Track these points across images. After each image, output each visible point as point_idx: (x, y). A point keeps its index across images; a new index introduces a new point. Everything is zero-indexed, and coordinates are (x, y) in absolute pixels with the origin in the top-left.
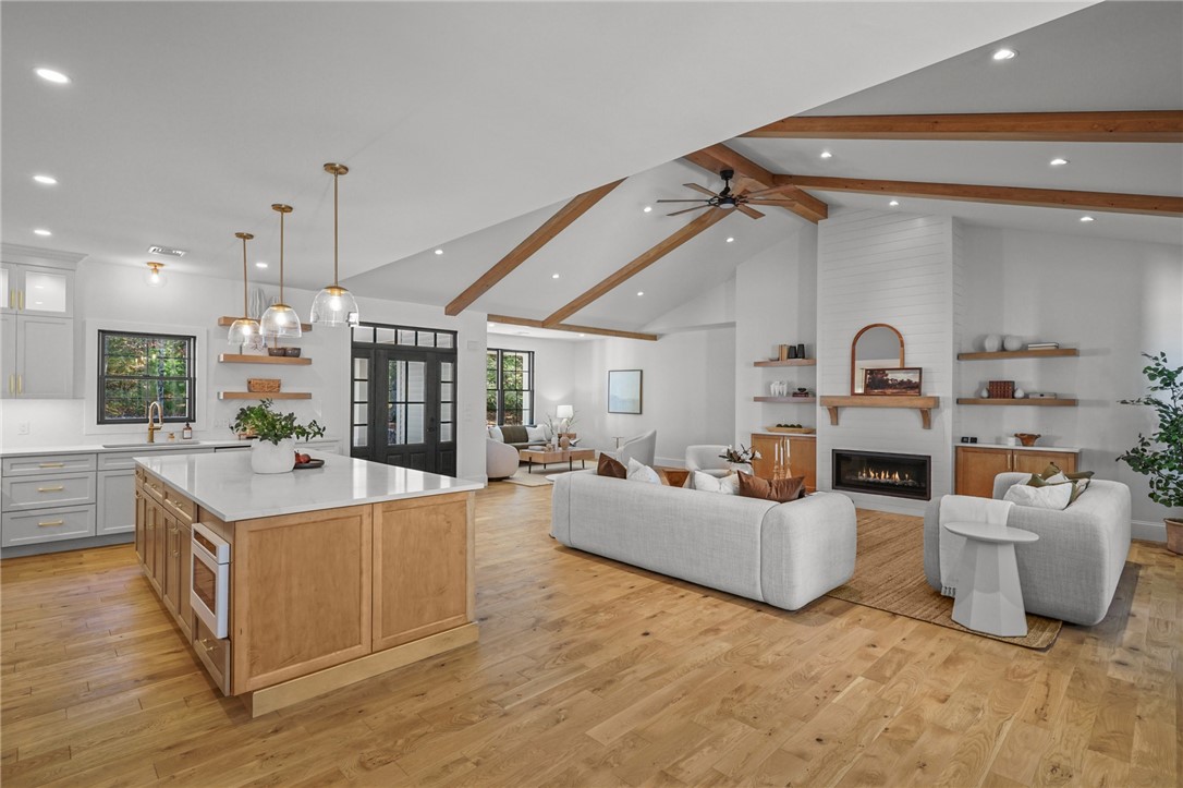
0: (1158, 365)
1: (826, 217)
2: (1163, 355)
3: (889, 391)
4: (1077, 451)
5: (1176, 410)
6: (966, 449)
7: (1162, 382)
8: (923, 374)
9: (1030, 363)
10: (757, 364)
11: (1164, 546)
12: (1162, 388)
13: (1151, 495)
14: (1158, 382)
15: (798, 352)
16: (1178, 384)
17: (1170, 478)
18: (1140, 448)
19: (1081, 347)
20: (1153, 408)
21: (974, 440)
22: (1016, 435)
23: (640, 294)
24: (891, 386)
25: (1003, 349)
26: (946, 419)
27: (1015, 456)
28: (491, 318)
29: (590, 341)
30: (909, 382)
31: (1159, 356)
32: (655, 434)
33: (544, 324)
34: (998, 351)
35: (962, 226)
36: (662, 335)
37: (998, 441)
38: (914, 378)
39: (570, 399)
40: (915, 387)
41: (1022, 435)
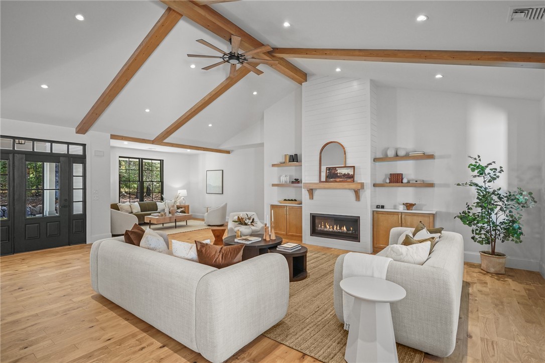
0: (476, 162)
1: (306, 81)
2: (479, 157)
3: (338, 180)
4: (434, 212)
5: (486, 189)
6: (378, 212)
7: (478, 173)
8: (355, 170)
9: (411, 163)
10: (273, 165)
11: (479, 266)
12: (478, 176)
13: (473, 238)
14: (476, 173)
15: (294, 159)
16: (487, 174)
17: (482, 228)
18: (467, 211)
19: (436, 154)
20: (474, 188)
21: (383, 207)
22: (404, 204)
23: (210, 125)
24: (339, 177)
25: (397, 155)
26: (367, 194)
27: (403, 216)
28: (113, 137)
29: (197, 155)
30: (348, 174)
31: (477, 158)
32: (226, 204)
33: (153, 142)
34: (394, 156)
35: (376, 86)
36: (232, 151)
37: (395, 207)
38: (350, 172)
39: (187, 187)
40: (351, 177)
41: (407, 204)
